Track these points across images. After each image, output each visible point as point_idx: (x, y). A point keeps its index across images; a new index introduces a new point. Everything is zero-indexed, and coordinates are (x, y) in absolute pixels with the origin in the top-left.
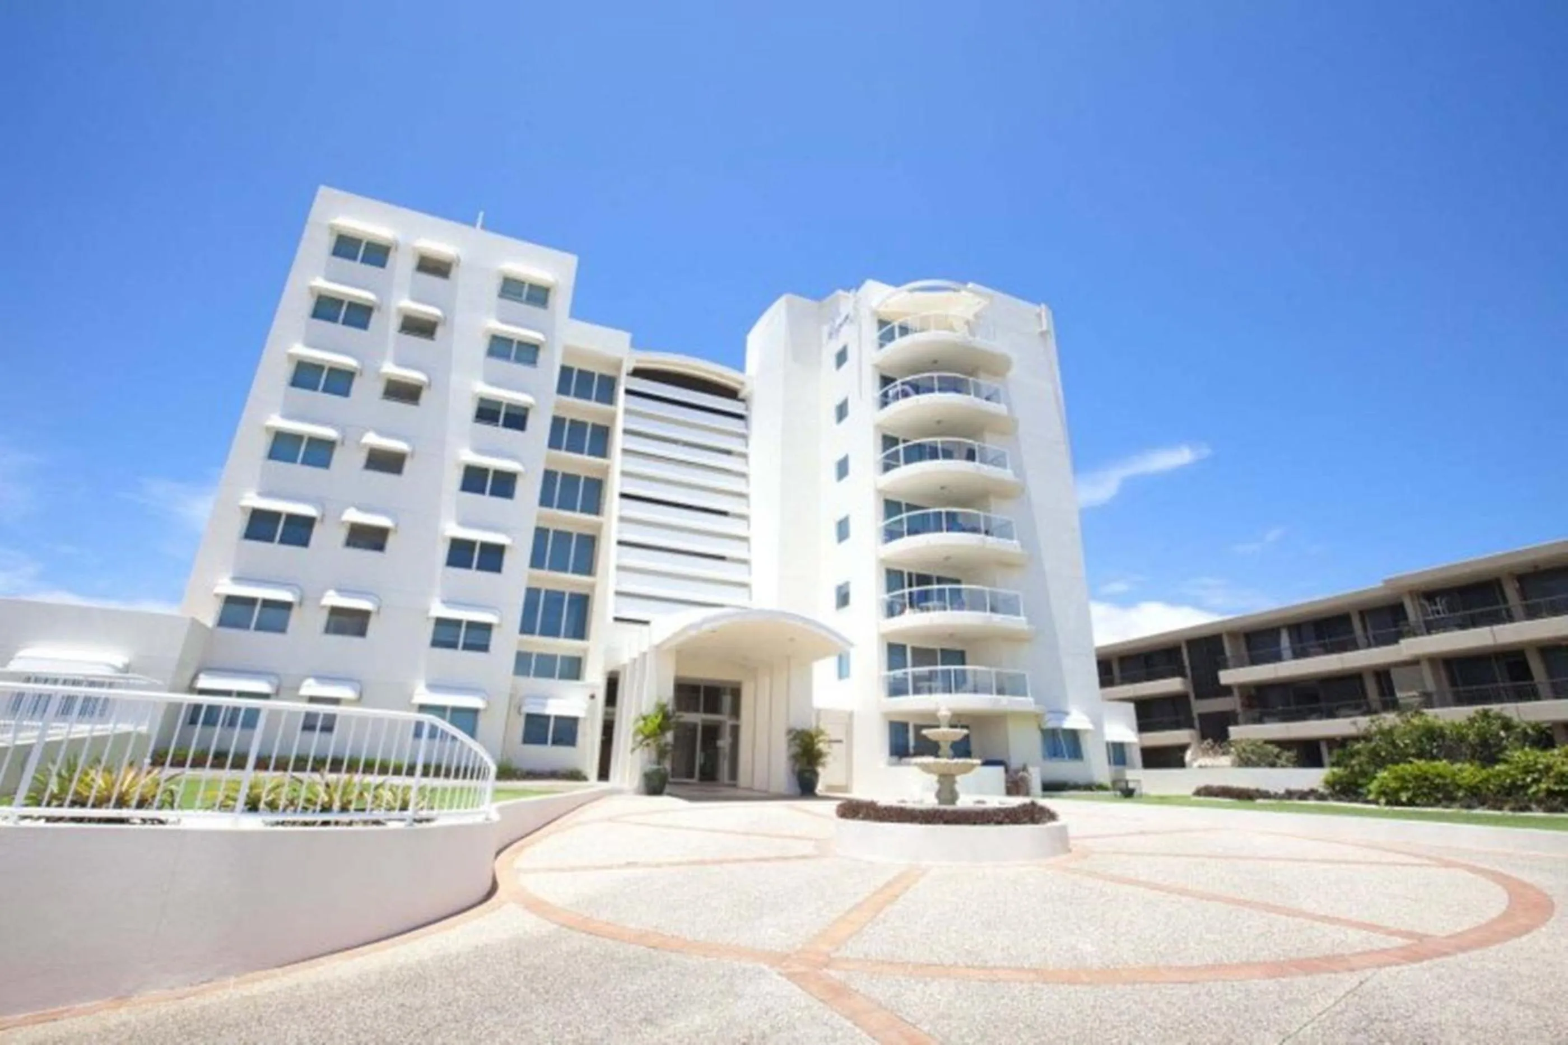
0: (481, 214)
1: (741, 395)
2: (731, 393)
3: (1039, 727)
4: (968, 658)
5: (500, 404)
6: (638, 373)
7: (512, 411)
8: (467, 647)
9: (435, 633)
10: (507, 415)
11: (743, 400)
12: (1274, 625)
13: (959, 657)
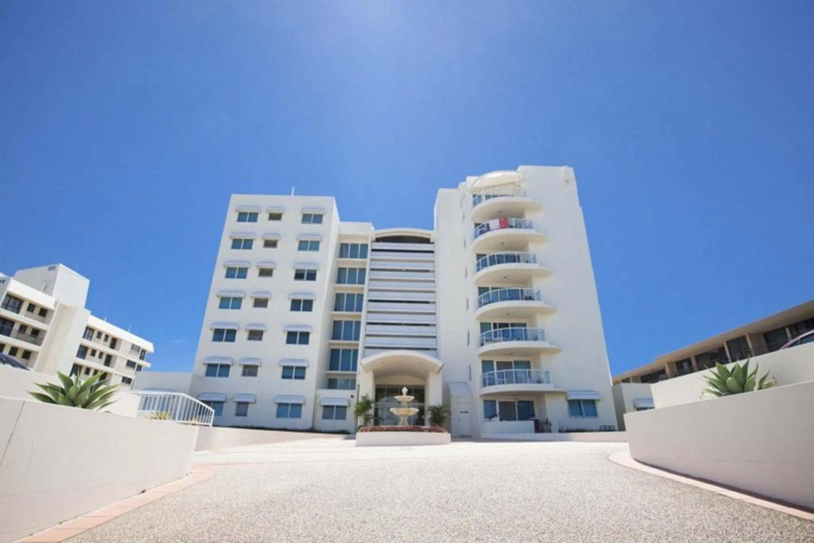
0: (293, 189)
1: (431, 241)
2: (427, 241)
3: (566, 398)
4: (532, 365)
5: (304, 270)
6: (378, 240)
7: (309, 272)
8: (296, 378)
9: (283, 373)
10: (308, 274)
11: (433, 243)
12: (781, 326)
13: (527, 365)
